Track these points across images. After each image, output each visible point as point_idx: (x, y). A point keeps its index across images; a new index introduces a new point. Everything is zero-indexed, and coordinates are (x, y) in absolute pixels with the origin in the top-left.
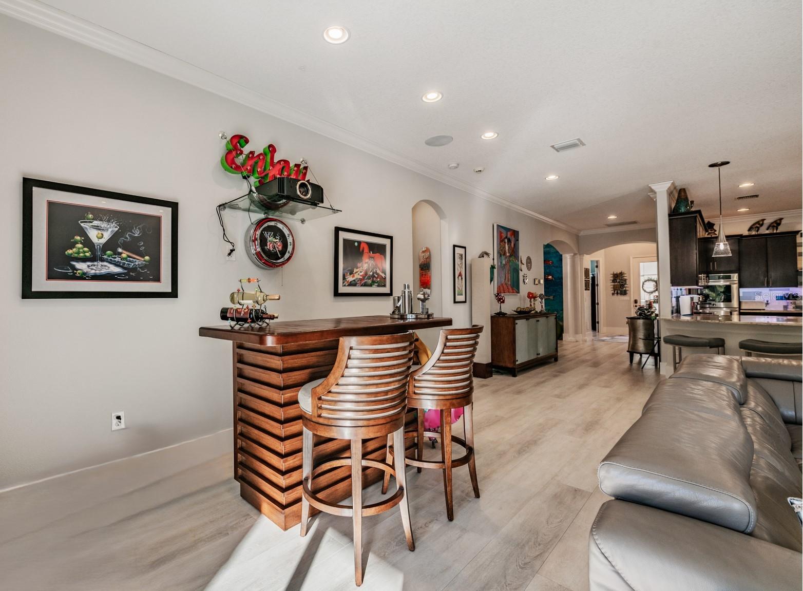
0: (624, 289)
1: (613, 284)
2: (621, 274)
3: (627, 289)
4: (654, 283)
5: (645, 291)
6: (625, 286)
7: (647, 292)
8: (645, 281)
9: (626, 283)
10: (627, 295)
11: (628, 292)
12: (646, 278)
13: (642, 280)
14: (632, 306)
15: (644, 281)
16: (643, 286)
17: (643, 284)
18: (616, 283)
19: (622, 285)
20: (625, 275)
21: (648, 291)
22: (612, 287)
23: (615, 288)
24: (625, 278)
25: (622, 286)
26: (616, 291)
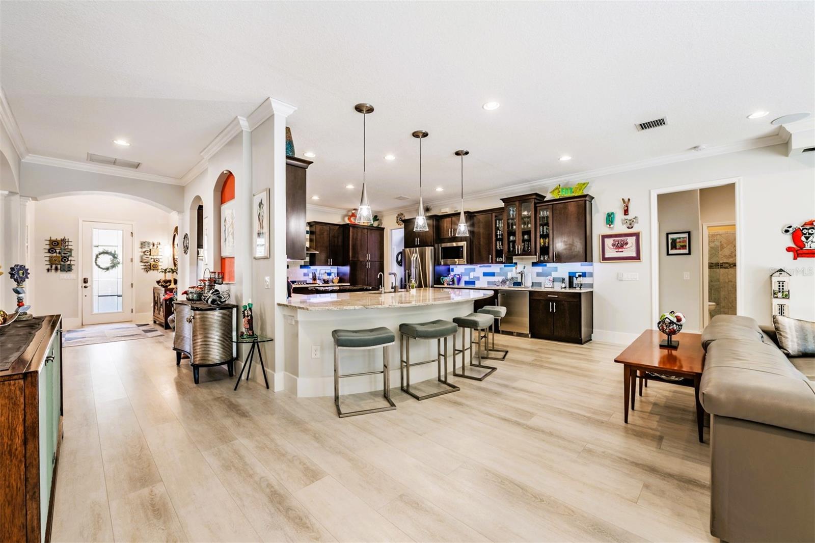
0: (69, 263)
1: (49, 255)
2: (64, 240)
3: (72, 263)
4: (111, 257)
5: (99, 267)
6: (70, 259)
7: (101, 268)
8: (100, 254)
9: (71, 255)
10: (73, 271)
11: (73, 267)
12: (101, 249)
13: (96, 251)
14: (80, 287)
15: (97, 253)
16: (96, 260)
17: (97, 257)
18: (55, 255)
19: (64, 257)
20: (70, 243)
21: (103, 267)
22: (48, 259)
23: (52, 262)
24: (70, 247)
25: (65, 259)
26: (54, 266)
